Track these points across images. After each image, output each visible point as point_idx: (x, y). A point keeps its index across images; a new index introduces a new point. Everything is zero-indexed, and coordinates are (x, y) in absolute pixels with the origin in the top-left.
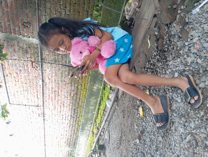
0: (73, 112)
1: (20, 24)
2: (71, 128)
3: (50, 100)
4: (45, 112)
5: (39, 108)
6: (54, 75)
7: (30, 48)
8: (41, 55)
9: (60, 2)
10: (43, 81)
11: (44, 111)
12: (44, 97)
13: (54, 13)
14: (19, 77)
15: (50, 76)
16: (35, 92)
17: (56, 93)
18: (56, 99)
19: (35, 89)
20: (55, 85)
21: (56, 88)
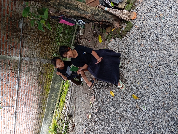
0: (38, 107)
1: (8, 48)
2: (36, 120)
3: (22, 99)
4: (17, 110)
6: (27, 80)
7: (12, 63)
8: (19, 67)
9: (36, 35)
10: (18, 85)
12: (18, 98)
13: (32, 41)
16: (11, 95)
17: (27, 94)
18: (27, 98)
19: (11, 92)
20: (27, 87)
21: (27, 90)
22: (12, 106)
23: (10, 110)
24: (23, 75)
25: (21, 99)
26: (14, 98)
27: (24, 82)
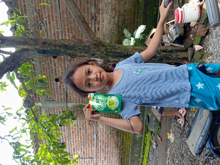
0: (120, 162)
3: (102, 151)
5: (93, 159)
6: (104, 129)
10: (96, 135)
11: (96, 163)
12: (97, 149)
14: (79, 134)
15: (102, 130)
16: (90, 146)
17: (106, 145)
18: (106, 150)
19: (90, 143)
20: (105, 138)
21: (106, 140)
22: (92, 158)
23: (90, 162)
24: (100, 123)
25: (100, 151)
26: (93, 149)
27: (102, 131)
